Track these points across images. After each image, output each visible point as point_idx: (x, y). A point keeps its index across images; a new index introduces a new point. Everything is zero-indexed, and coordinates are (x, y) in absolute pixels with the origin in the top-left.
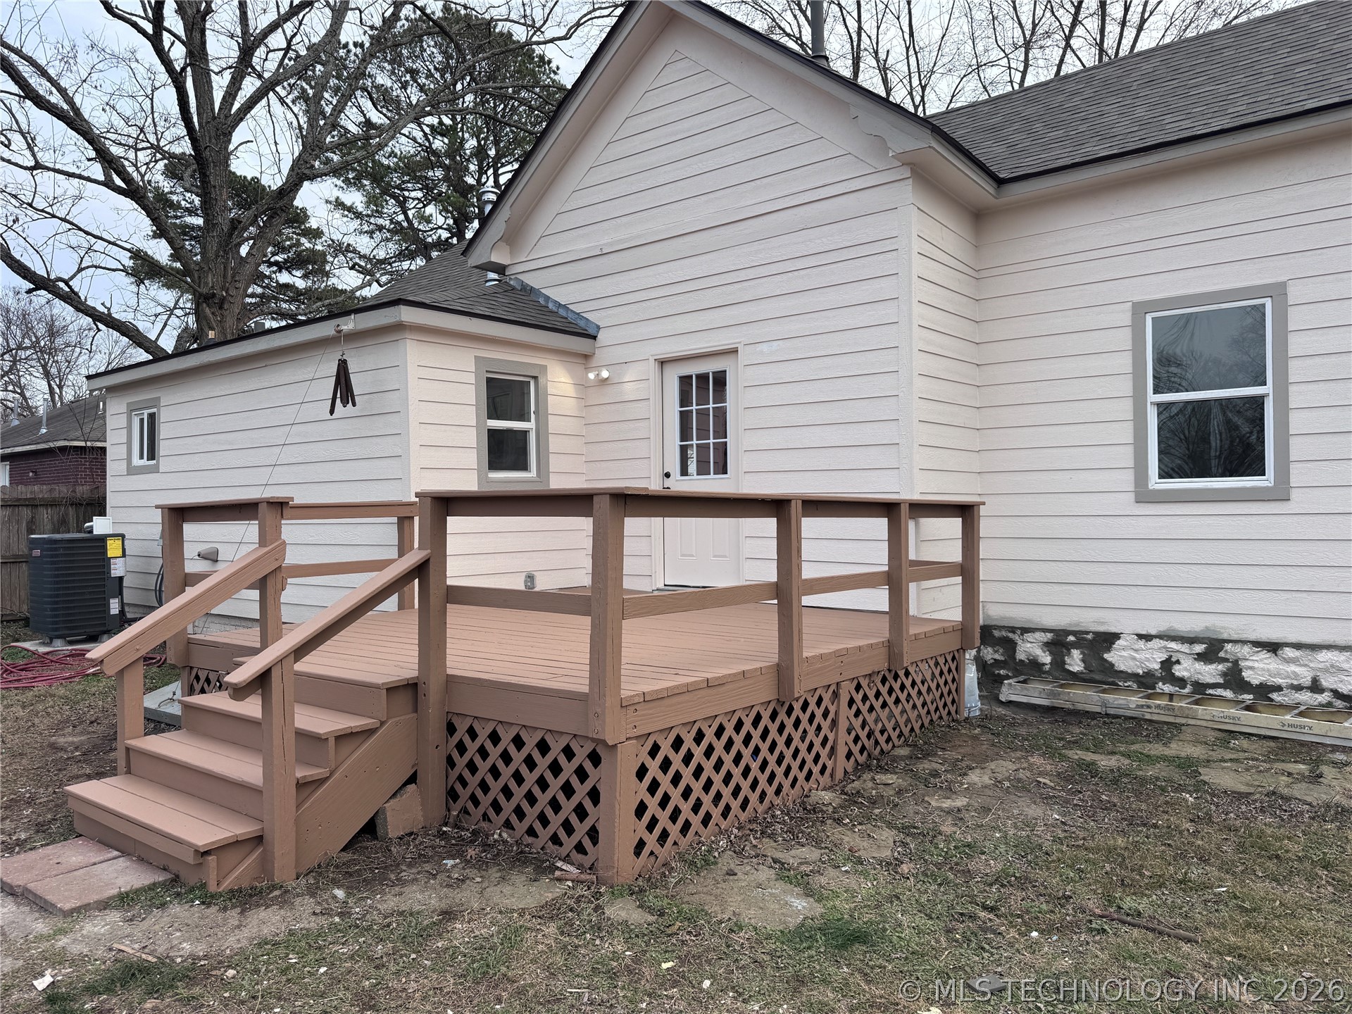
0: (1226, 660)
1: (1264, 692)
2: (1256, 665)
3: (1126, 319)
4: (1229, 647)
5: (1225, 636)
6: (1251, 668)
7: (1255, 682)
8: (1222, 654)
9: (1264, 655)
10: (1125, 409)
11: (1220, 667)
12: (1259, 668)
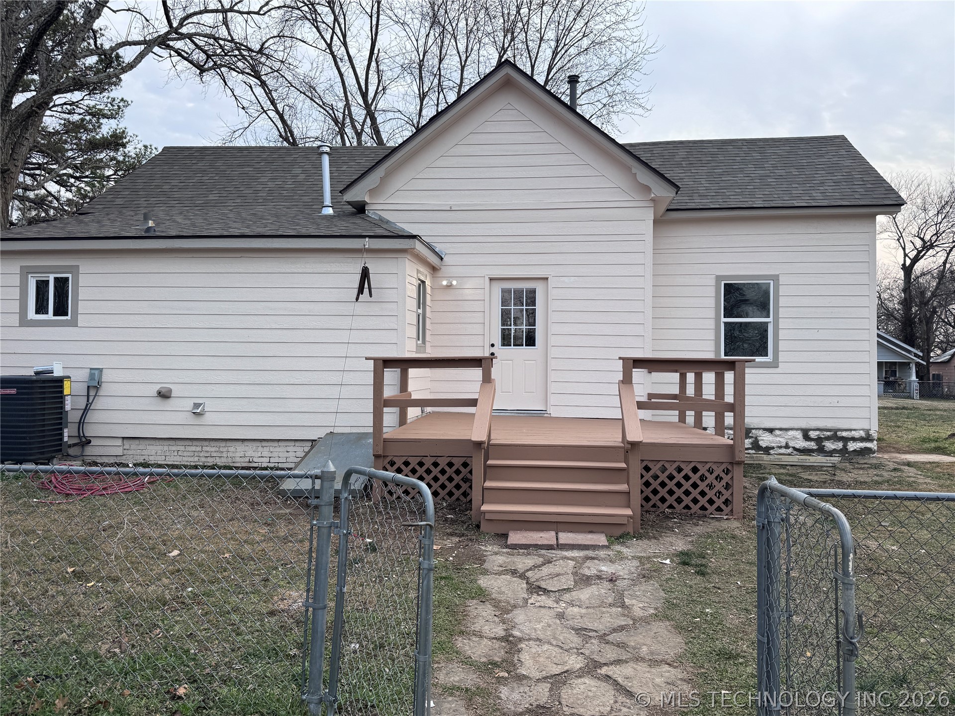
0: (752, 437)
1: (767, 450)
2: (764, 438)
3: (713, 282)
4: (753, 431)
5: (752, 427)
6: (762, 440)
7: (764, 446)
8: (750, 435)
9: (767, 434)
10: (711, 324)
11: (750, 440)
12: (766, 440)
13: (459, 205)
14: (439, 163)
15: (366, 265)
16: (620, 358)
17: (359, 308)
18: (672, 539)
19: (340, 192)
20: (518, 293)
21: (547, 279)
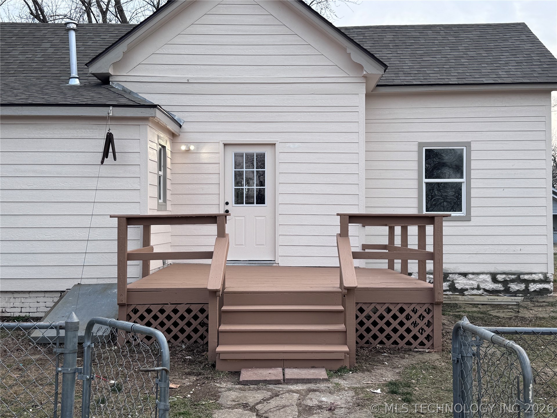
0: (449, 281)
1: (462, 291)
2: (460, 281)
3: (416, 148)
4: (450, 275)
5: (449, 272)
6: (458, 283)
7: (459, 288)
8: (448, 279)
9: (462, 278)
10: (414, 184)
11: (448, 283)
12: (461, 283)
13: (195, 78)
14: (177, 40)
15: (111, 131)
16: (338, 215)
17: (104, 170)
18: (382, 371)
19: (86, 65)
20: (250, 158)
21: (275, 144)
